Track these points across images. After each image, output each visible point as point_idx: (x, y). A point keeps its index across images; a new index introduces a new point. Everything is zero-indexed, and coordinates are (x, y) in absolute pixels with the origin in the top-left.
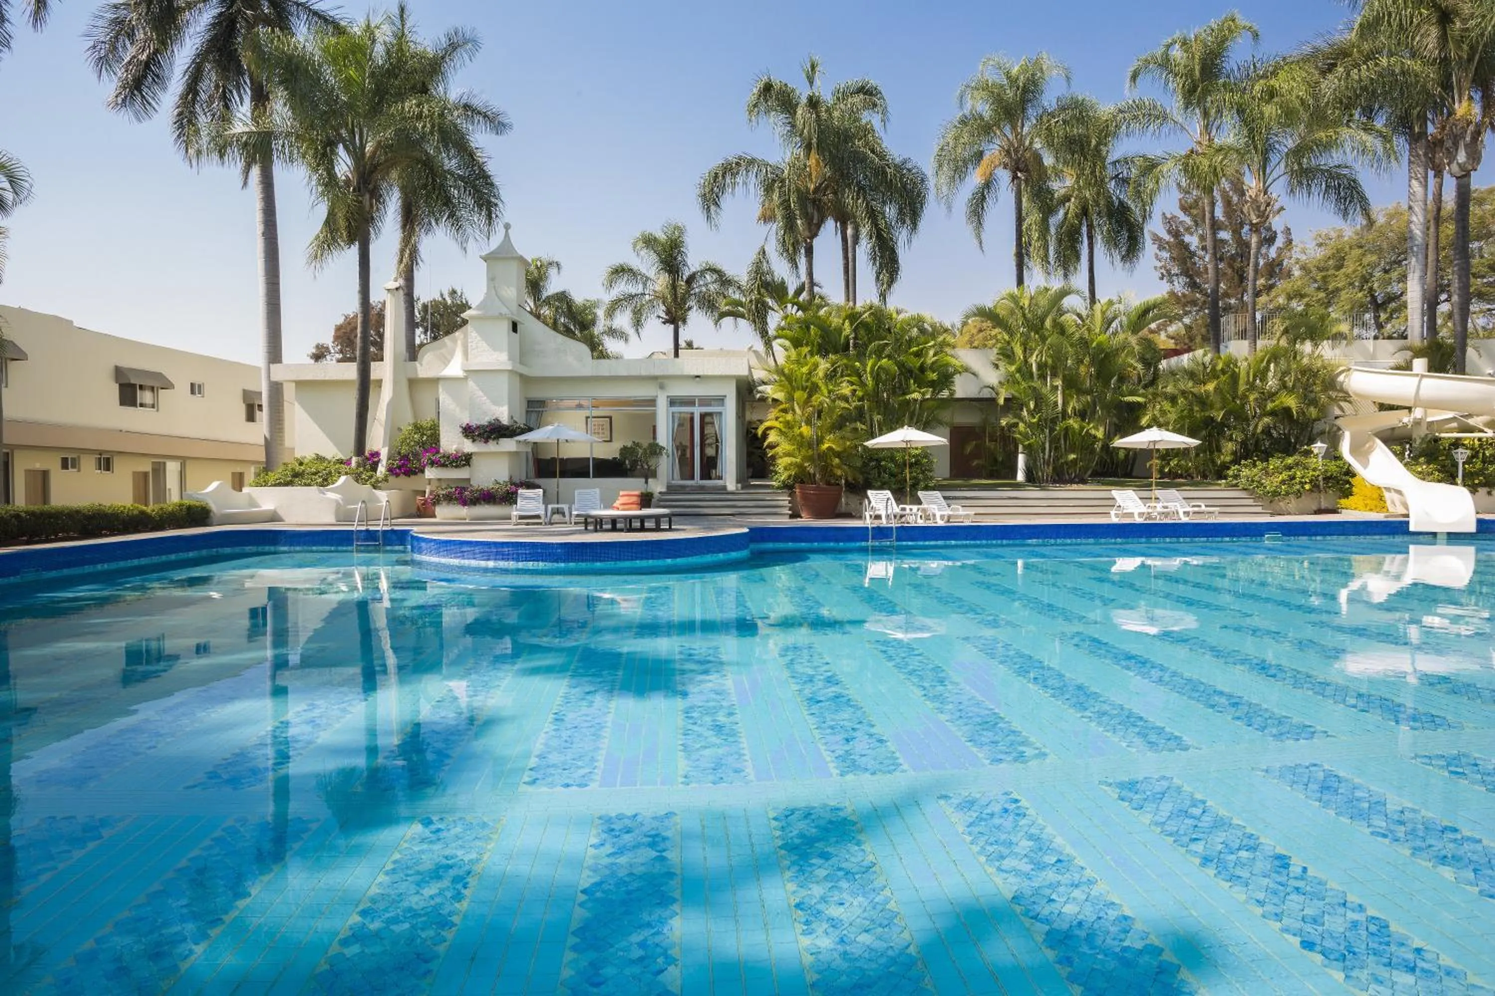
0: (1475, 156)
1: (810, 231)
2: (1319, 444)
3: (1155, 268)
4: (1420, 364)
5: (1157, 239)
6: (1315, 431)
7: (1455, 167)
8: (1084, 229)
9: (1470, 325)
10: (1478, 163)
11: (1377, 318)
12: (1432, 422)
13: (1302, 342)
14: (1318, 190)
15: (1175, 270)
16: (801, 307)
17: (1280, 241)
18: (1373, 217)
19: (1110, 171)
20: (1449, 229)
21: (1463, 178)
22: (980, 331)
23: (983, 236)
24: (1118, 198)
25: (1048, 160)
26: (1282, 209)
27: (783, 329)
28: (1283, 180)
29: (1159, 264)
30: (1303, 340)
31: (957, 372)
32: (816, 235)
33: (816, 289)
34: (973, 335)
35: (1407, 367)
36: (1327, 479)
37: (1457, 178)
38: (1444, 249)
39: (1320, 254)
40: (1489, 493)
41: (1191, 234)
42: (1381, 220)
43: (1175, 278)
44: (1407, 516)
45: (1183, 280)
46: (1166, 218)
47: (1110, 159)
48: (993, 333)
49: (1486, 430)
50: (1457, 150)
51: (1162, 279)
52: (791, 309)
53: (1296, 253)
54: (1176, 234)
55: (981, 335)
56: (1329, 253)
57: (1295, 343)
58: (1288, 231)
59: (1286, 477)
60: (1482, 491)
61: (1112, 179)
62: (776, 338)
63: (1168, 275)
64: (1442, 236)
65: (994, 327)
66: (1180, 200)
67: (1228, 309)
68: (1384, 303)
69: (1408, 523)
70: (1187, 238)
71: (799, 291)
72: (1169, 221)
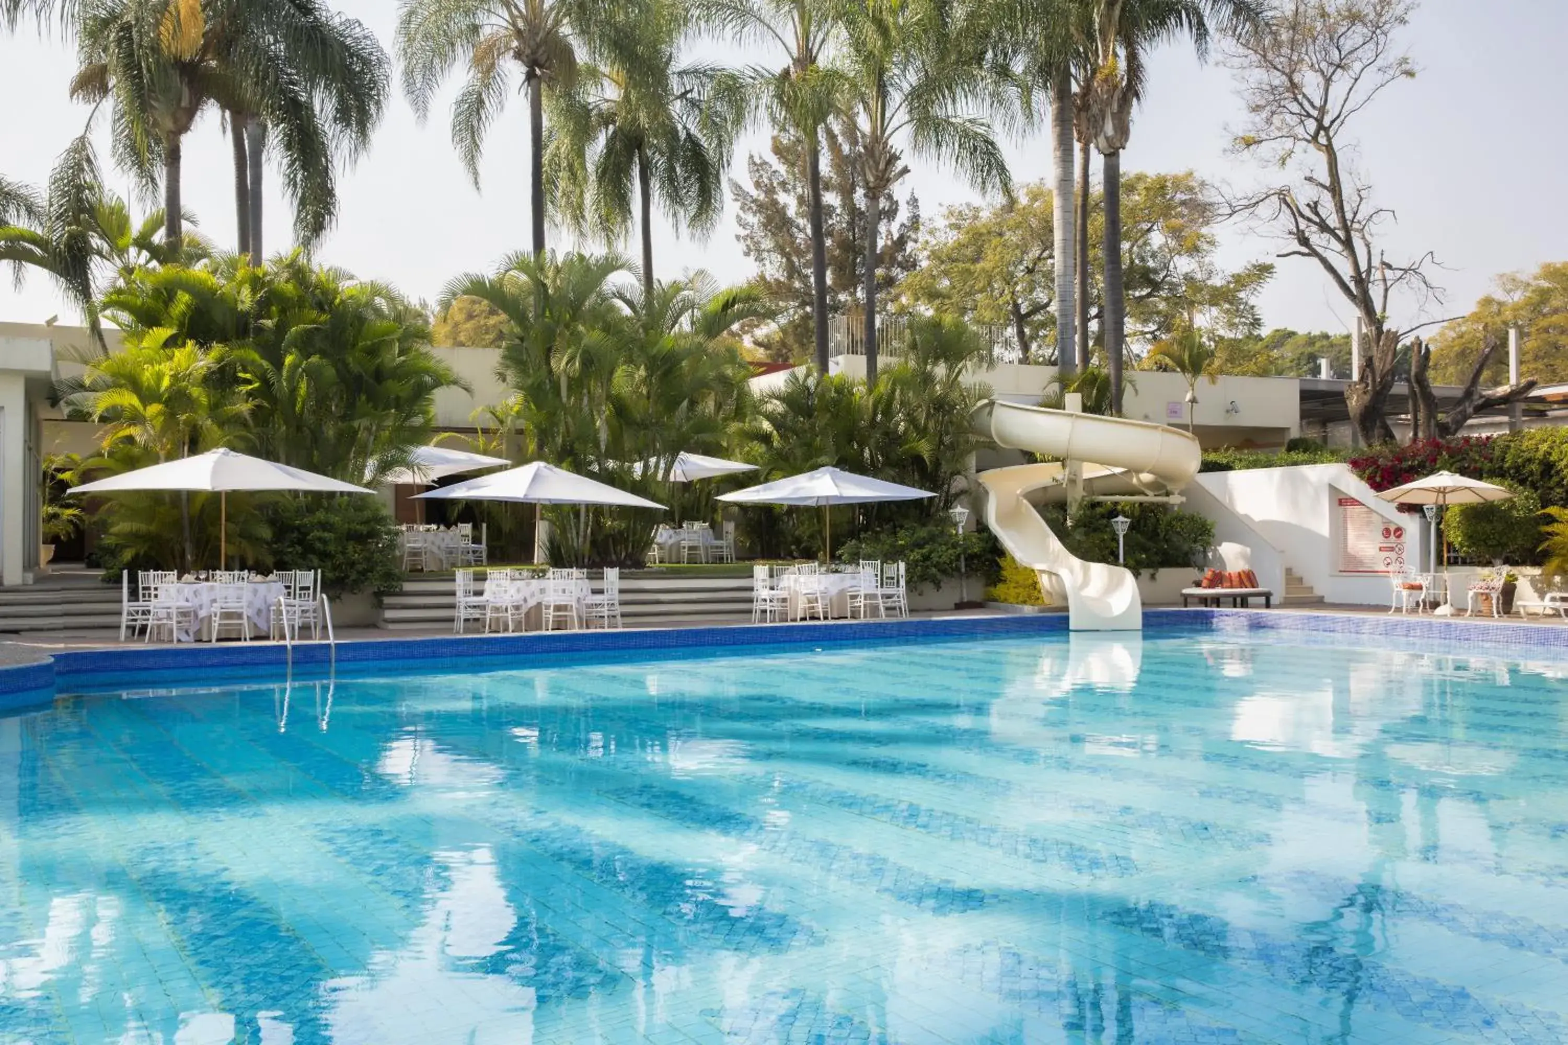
0: (1123, 131)
1: (175, 121)
2: (959, 509)
3: (738, 237)
4: (1073, 400)
5: (739, 192)
6: (953, 491)
7: (1101, 140)
8: (636, 171)
9: (1125, 352)
10: (1126, 140)
11: (1021, 333)
12: (1090, 480)
13: (935, 364)
14: (949, 150)
15: (767, 244)
16: (155, 252)
17: (903, 215)
18: (1014, 194)
19: (675, 86)
20: (1098, 221)
21: (1112, 156)
22: (470, 317)
23: (481, 165)
24: (685, 128)
25: (581, 55)
26: (905, 170)
27: (119, 292)
28: (908, 130)
29: (743, 232)
30: (936, 359)
31: (438, 383)
32: (185, 128)
33: (185, 225)
34: (456, 325)
35: (1057, 404)
36: (970, 558)
37: (1105, 155)
38: (1094, 246)
39: (951, 238)
40: (1153, 577)
41: (786, 191)
42: (1023, 200)
43: (765, 255)
44: (1066, 609)
45: (777, 258)
46: (755, 164)
47: (675, 67)
48: (493, 321)
49: (1147, 492)
50: (1103, 120)
51: (747, 254)
52: (138, 258)
53: (922, 236)
54: (770, 191)
55: (469, 325)
56: (962, 238)
57: (926, 364)
58: (914, 202)
59: (918, 557)
60: (1146, 573)
61: (677, 98)
62: (106, 306)
63: (755, 250)
64: (1090, 229)
65: (492, 313)
66: (774, 139)
67: (835, 308)
68: (1029, 314)
69: (1067, 618)
70: (782, 198)
71: (153, 226)
72: (757, 166)
